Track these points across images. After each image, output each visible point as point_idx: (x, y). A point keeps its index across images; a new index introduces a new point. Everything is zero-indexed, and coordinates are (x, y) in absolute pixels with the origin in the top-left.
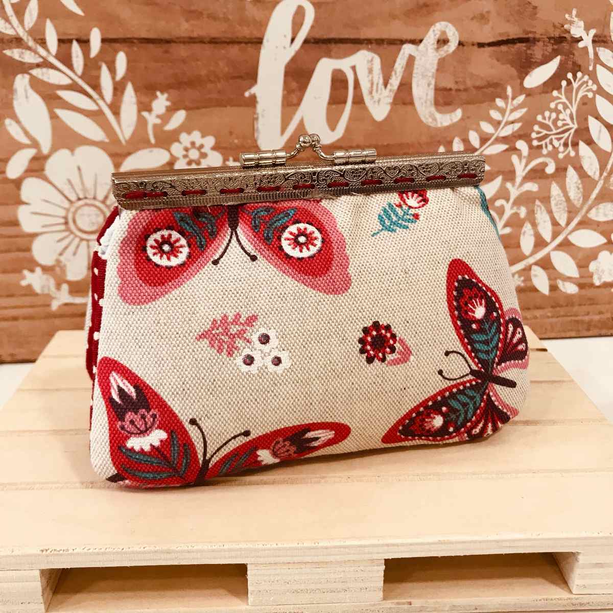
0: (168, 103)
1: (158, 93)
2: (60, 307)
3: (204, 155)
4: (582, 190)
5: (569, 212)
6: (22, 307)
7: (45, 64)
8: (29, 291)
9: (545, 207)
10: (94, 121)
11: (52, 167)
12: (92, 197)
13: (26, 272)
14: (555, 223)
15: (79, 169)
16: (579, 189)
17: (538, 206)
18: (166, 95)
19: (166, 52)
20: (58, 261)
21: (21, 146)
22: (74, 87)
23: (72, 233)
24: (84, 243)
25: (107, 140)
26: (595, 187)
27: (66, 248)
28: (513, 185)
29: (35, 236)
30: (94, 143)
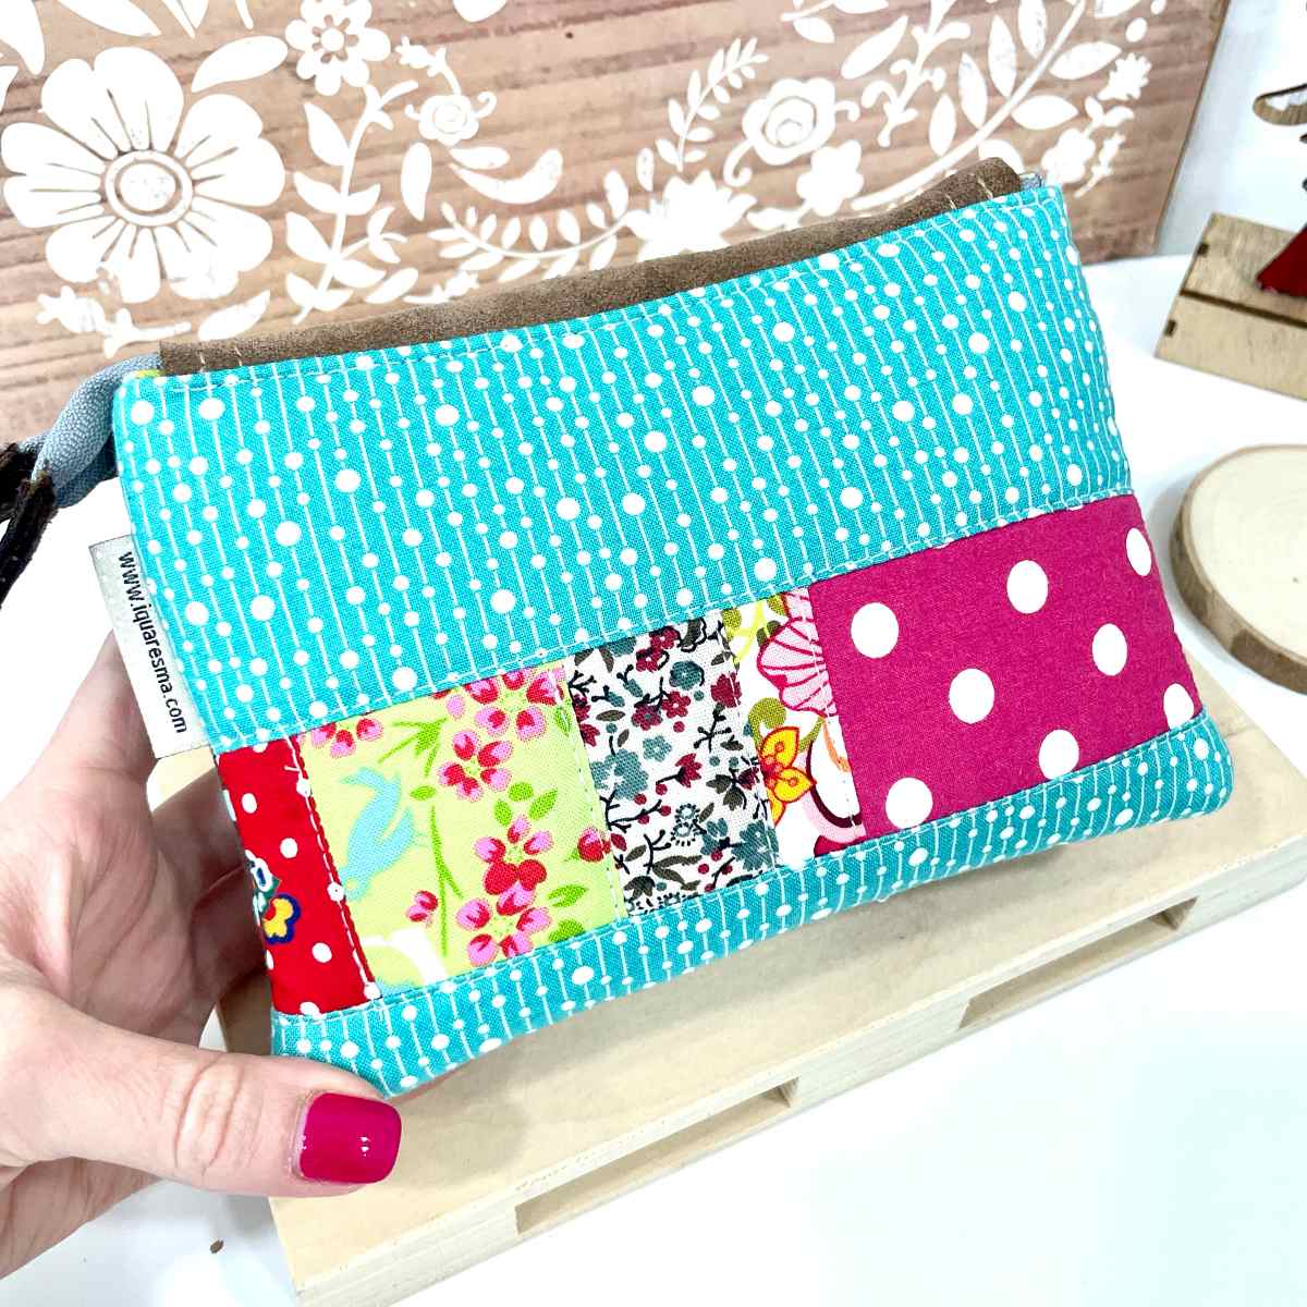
2: (120, 349)
3: (352, 40)
4: (1045, 25)
5: (1020, 69)
6: (51, 359)
8: (57, 332)
9: (979, 64)
11: (52, 98)
12: (147, 146)
13: (43, 299)
14: (993, 91)
15: (111, 95)
16: (1040, 23)
17: (969, 66)
20: (100, 270)
23: (118, 217)
24: (145, 233)
25: (156, 32)
26: (1069, 16)
27: (112, 247)
28: (926, 30)
29: (50, 230)
30: (132, 41)
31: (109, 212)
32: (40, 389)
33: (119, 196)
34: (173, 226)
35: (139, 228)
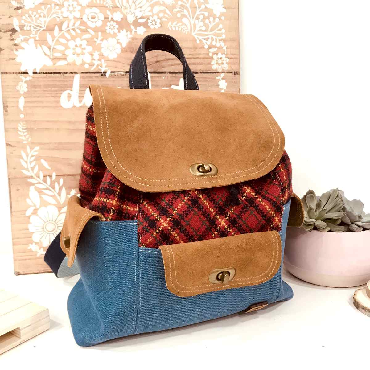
0: (75, 192)
1: (72, 189)
2: (40, 255)
6: (28, 256)
7: (39, 183)
8: (31, 251)
10: (53, 198)
11: (39, 212)
12: (52, 220)
13: (30, 244)
18: (74, 190)
19: (75, 178)
20: (40, 241)
21: (30, 206)
22: (47, 189)
23: (45, 231)
24: (49, 235)
25: (56, 203)
27: (43, 236)
29: (33, 233)
30: (53, 204)
31: (44, 231)
32: (25, 261)
33: (46, 228)
34: (53, 234)
35: (48, 234)
